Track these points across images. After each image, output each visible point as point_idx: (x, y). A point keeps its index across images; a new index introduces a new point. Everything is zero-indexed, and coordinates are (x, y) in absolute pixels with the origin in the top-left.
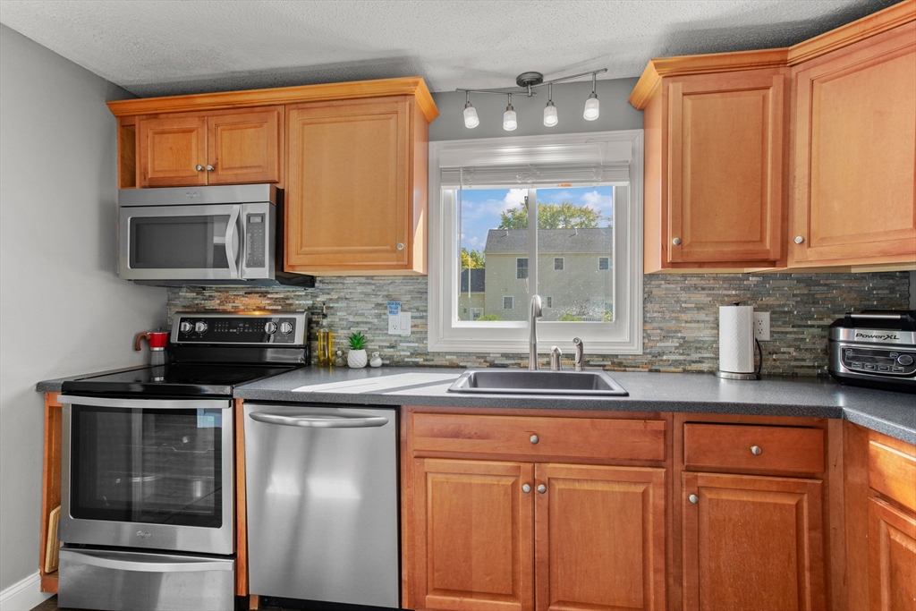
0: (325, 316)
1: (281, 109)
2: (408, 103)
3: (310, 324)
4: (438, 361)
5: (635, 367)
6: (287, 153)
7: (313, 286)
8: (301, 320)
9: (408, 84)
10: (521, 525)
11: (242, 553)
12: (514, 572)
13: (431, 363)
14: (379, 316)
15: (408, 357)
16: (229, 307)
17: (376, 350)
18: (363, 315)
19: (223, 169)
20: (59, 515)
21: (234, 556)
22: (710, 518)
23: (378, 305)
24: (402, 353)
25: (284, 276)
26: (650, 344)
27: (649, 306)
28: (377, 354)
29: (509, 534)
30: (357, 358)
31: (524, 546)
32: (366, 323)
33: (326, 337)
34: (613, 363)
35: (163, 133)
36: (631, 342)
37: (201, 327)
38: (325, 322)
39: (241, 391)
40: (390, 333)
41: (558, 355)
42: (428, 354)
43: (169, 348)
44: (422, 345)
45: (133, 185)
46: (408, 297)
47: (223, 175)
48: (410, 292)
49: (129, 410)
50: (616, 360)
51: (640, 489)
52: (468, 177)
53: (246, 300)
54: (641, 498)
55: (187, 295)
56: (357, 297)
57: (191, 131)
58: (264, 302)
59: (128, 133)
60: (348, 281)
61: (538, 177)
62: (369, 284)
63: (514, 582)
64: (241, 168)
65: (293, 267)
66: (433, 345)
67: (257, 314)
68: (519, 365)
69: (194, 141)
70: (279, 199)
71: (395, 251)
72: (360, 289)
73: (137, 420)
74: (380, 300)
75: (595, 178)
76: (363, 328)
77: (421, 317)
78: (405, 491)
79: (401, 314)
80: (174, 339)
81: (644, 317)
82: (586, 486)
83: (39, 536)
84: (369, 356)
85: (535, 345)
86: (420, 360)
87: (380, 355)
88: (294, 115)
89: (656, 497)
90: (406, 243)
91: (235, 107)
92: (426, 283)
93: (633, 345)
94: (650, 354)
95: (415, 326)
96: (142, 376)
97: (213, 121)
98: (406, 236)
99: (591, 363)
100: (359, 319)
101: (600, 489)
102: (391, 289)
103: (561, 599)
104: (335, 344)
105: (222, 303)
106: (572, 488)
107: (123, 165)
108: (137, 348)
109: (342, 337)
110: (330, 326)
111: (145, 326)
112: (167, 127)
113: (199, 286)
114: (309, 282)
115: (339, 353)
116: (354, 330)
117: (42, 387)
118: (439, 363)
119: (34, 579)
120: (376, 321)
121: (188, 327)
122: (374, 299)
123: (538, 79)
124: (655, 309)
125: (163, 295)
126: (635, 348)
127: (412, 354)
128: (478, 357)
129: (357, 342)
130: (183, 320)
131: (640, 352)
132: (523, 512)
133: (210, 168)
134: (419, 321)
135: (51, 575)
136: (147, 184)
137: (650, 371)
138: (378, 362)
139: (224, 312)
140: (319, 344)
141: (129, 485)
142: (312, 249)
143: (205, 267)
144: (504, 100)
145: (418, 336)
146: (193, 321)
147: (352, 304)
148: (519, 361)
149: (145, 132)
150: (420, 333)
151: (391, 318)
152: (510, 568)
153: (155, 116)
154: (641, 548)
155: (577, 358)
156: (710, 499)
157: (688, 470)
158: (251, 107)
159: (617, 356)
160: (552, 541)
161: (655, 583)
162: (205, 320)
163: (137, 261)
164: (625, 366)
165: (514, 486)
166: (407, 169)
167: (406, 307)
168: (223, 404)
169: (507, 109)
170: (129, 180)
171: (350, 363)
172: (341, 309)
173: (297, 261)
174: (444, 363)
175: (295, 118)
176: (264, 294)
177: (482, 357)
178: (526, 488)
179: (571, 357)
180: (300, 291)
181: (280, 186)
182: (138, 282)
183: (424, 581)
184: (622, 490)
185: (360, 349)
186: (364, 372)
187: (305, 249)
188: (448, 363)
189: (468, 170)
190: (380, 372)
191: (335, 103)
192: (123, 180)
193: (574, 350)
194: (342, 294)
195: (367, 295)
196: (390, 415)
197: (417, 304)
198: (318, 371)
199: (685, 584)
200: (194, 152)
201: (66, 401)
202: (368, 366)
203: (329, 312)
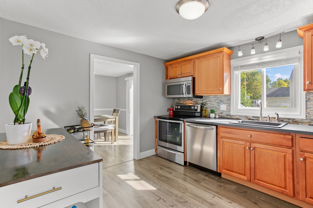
0: (205, 105)
1: (194, 59)
2: (222, 54)
3: (201, 107)
4: (234, 117)
5: (303, 123)
6: (195, 69)
7: (202, 98)
8: (199, 106)
9: (222, 49)
10: (247, 158)
11: (185, 153)
12: (245, 169)
13: (231, 118)
14: (218, 105)
15: (225, 116)
16: (185, 103)
17: (217, 114)
18: (214, 105)
19: (183, 74)
20: (157, 140)
21: (184, 153)
22: (310, 167)
23: (218, 102)
24: (224, 115)
25: (195, 96)
26: (309, 116)
27: (308, 103)
28: (217, 115)
29: (244, 159)
30: (212, 115)
31: (248, 163)
32: (215, 107)
33: (205, 110)
34: (293, 121)
35: (172, 68)
36: (301, 115)
37: (179, 107)
38: (205, 107)
39: (185, 120)
40: (221, 109)
41: (270, 118)
42: (231, 115)
43: (173, 111)
44: (229, 113)
45: (167, 79)
46: (226, 100)
47: (183, 75)
48: (226, 99)
49: (166, 122)
50: (294, 120)
51: (284, 154)
52: (241, 68)
53: (188, 101)
54: (283, 157)
55: (176, 100)
56: (213, 100)
57: (177, 67)
58: (192, 102)
59: (167, 68)
60: (211, 97)
61: (264, 66)
62: (216, 97)
63: (245, 172)
64: (186, 73)
65: (197, 94)
66: (232, 113)
67: (191, 105)
68: (258, 120)
69: (178, 69)
70: (194, 79)
71: (219, 90)
72: (213, 99)
73: (168, 124)
74: (218, 101)
75: (283, 64)
76: (214, 108)
77: (229, 106)
78: (218, 145)
79: (223, 105)
80: (174, 110)
81: (306, 107)
82: (266, 151)
83: (155, 143)
84: (215, 115)
85: (262, 114)
86: (229, 117)
87: (218, 115)
88: (197, 60)
89: (289, 158)
90: (222, 88)
91: (185, 61)
92: (230, 97)
93: (301, 116)
94: (309, 119)
95: (227, 108)
96: (168, 116)
97: (181, 64)
98: (222, 86)
99: (284, 121)
100: (213, 106)
101: (270, 152)
102: (221, 98)
103: (258, 179)
104: (207, 112)
105: (183, 102)
106: (261, 150)
107: (166, 75)
108: (168, 111)
109: (209, 110)
110: (206, 108)
111: (169, 107)
112: (173, 67)
113: (179, 98)
114: (201, 97)
115: (208, 114)
116: (212, 109)
117: (155, 117)
118: (234, 118)
119: (154, 150)
120: (217, 107)
121: (177, 107)
122: (217, 101)
123: (263, 38)
124: (312, 104)
125: (172, 100)
126: (303, 117)
127: (226, 115)
128: (245, 117)
129: (212, 112)
130: (176, 106)
131: (305, 118)
132: (248, 155)
133: (180, 74)
134: (228, 107)
135: (156, 150)
136: (170, 78)
137: (310, 125)
138: (218, 117)
139: (184, 104)
140: (203, 112)
141: (166, 136)
142: (201, 90)
143: (180, 95)
144: (251, 46)
145: (228, 111)
146: (178, 106)
147: (211, 102)
148: (258, 119)
149: (169, 68)
150: (229, 110)
151: (221, 106)
152: (244, 168)
153: (171, 65)
154: (284, 171)
155: (276, 119)
156: (310, 161)
157: (302, 151)
158: (188, 60)
159: (295, 119)
160: (256, 163)
161: (289, 182)
162: (180, 106)
163: (168, 94)
164: (298, 123)
165: (245, 147)
166: (222, 70)
167: (225, 103)
168: (182, 122)
169: (252, 48)
170: (167, 78)
171: (211, 117)
172: (209, 104)
173: (198, 93)
174: (235, 118)
175: (197, 61)
176: (192, 100)
177: (246, 117)
178: (248, 148)
179: (275, 118)
180: (200, 99)
181: (194, 76)
182: (168, 98)
183: (222, 166)
184: (277, 153)
185: (213, 113)
186: (214, 119)
187: (199, 90)
188: (236, 118)
189: (241, 66)
190: (218, 119)
191: (205, 56)
192: (166, 78)
193: (276, 116)
194: (209, 100)
195: (215, 100)
196: (215, 127)
197: (228, 102)
198: (203, 118)
199: (300, 184)
200: (178, 71)
201: (158, 119)
202: (215, 118)
203: (206, 104)
